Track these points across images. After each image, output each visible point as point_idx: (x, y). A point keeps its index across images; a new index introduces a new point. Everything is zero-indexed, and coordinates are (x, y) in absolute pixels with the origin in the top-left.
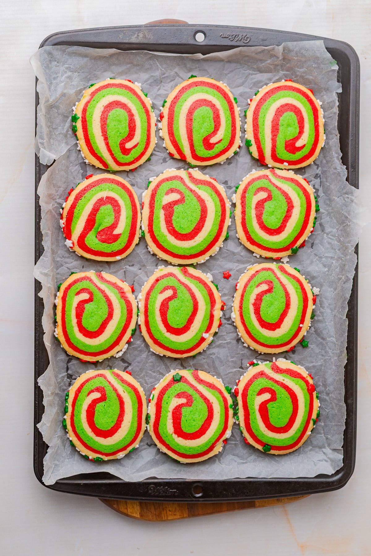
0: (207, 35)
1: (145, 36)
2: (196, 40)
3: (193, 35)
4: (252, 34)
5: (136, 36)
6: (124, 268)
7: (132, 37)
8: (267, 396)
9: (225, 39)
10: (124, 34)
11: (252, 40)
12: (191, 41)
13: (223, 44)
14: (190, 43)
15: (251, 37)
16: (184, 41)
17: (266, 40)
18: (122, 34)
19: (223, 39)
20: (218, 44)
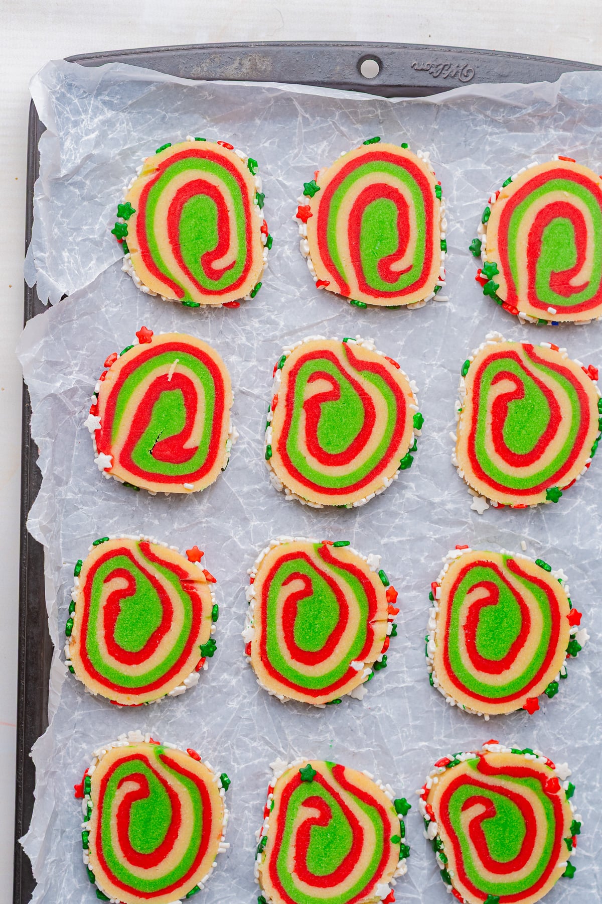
0: (385, 64)
1: (256, 65)
2: (360, 73)
3: (355, 64)
4: (478, 64)
5: (236, 64)
6: (204, 520)
7: (228, 67)
8: (478, 810)
9: (422, 73)
10: (212, 61)
11: (477, 76)
12: (350, 76)
13: (416, 83)
14: (348, 81)
15: (477, 70)
16: (336, 76)
17: (507, 76)
18: (208, 61)
19: (417, 74)
20: (407, 83)
